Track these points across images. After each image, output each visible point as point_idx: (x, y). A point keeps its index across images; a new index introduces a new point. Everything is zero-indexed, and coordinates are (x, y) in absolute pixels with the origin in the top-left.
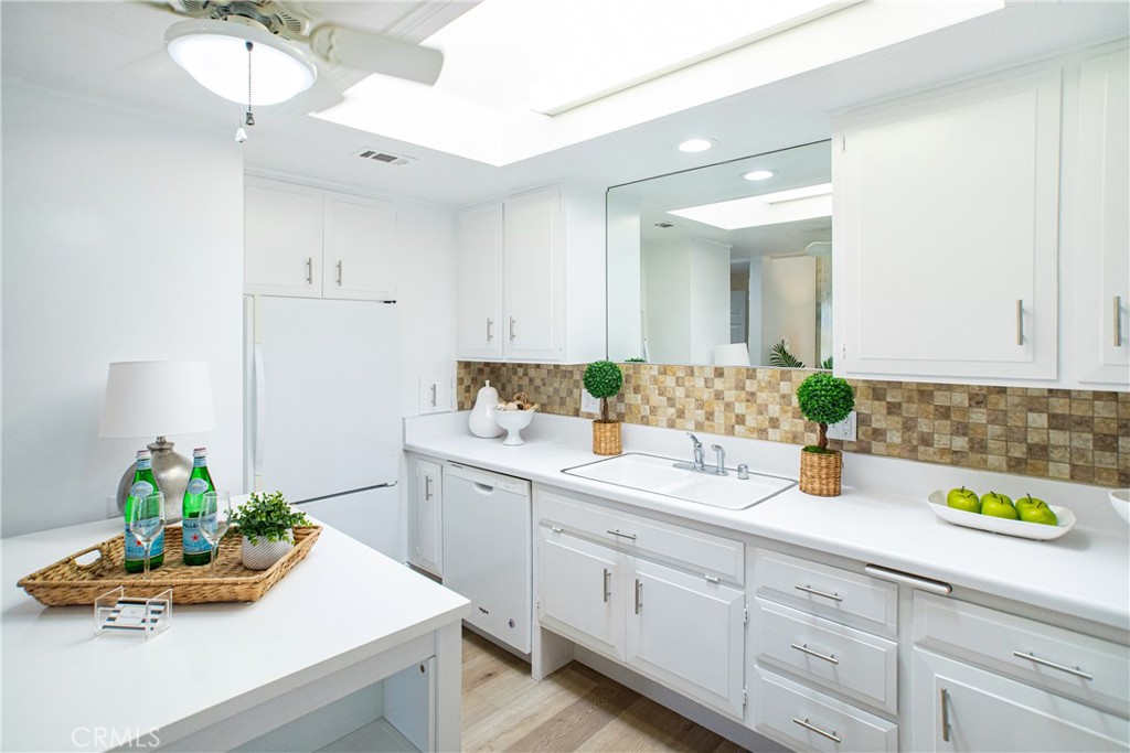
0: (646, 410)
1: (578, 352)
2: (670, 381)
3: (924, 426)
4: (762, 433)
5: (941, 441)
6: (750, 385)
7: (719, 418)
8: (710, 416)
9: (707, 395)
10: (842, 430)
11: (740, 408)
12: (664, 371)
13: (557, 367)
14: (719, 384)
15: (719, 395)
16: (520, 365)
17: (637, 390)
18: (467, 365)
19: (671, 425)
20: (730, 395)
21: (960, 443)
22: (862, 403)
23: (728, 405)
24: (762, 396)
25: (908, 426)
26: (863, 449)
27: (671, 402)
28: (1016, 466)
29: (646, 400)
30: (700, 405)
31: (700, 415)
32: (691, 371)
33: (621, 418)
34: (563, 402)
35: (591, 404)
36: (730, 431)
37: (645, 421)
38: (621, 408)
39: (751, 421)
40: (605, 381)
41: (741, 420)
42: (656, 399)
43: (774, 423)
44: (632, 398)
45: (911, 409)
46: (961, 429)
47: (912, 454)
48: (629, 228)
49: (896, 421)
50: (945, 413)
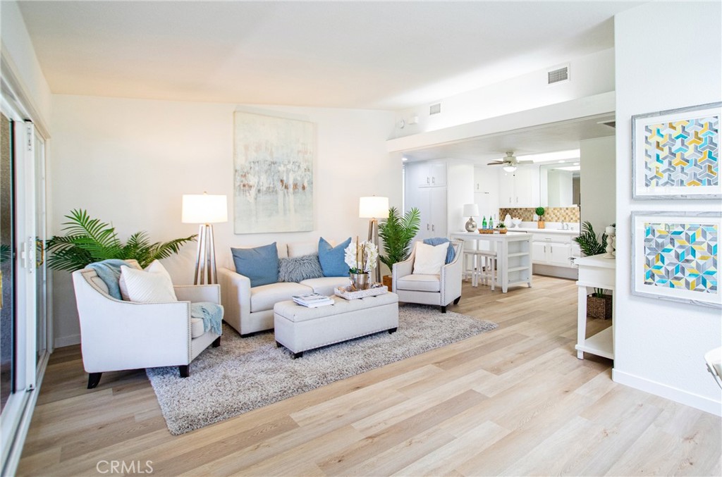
0: (550, 218)
1: (535, 205)
2: (556, 211)
4: (576, 221)
6: (574, 211)
7: (567, 219)
8: (565, 218)
9: (564, 214)
11: (572, 216)
12: (554, 209)
13: (526, 209)
14: (567, 211)
15: (567, 214)
16: (515, 209)
17: (548, 214)
18: (501, 209)
19: (556, 221)
20: (569, 214)
23: (569, 216)
24: (576, 213)
27: (556, 216)
29: (550, 216)
30: (563, 216)
31: (563, 218)
32: (561, 209)
33: (544, 220)
34: (528, 218)
35: (536, 217)
36: (570, 221)
37: (550, 221)
38: (544, 218)
39: (574, 219)
40: (540, 212)
41: (572, 219)
42: (553, 216)
44: (546, 216)
48: (545, 173)
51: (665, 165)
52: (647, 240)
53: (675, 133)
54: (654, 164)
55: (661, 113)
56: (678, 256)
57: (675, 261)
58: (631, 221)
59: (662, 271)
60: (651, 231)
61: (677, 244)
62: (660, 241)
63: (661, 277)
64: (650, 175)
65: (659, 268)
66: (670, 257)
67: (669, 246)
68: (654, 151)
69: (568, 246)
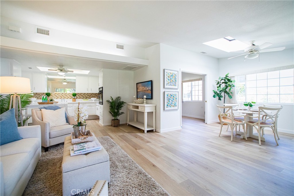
3: (80, 96)
4: (67, 98)
5: (81, 97)
7: (63, 97)
8: (62, 97)
9: (61, 96)
10: (75, 97)
11: (65, 96)
12: (56, 93)
14: (63, 94)
17: (51, 96)
19: (57, 99)
20: (64, 95)
21: (83, 97)
22: (77, 96)
23: (64, 96)
25: (79, 97)
26: (76, 99)
27: (56, 96)
28: (86, 98)
29: (53, 97)
30: (60, 96)
31: (60, 97)
32: (59, 93)
36: (64, 99)
39: (66, 98)
40: (48, 94)
41: (65, 97)
42: (54, 96)
43: (69, 97)
45: (80, 95)
46: (83, 96)
47: (80, 98)
49: (79, 96)
50: (82, 95)
51: (169, 81)
52: (167, 97)
53: (171, 75)
54: (168, 81)
55: (170, 70)
56: (172, 100)
57: (171, 101)
58: (164, 93)
59: (169, 104)
60: (168, 95)
61: (172, 98)
62: (169, 97)
63: (169, 105)
64: (167, 83)
65: (169, 103)
66: (170, 101)
67: (170, 99)
68: (168, 78)
69: (71, 108)
